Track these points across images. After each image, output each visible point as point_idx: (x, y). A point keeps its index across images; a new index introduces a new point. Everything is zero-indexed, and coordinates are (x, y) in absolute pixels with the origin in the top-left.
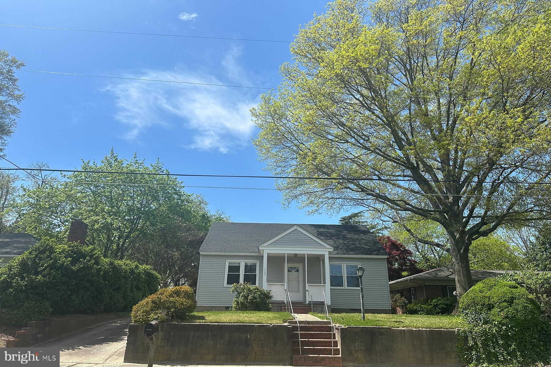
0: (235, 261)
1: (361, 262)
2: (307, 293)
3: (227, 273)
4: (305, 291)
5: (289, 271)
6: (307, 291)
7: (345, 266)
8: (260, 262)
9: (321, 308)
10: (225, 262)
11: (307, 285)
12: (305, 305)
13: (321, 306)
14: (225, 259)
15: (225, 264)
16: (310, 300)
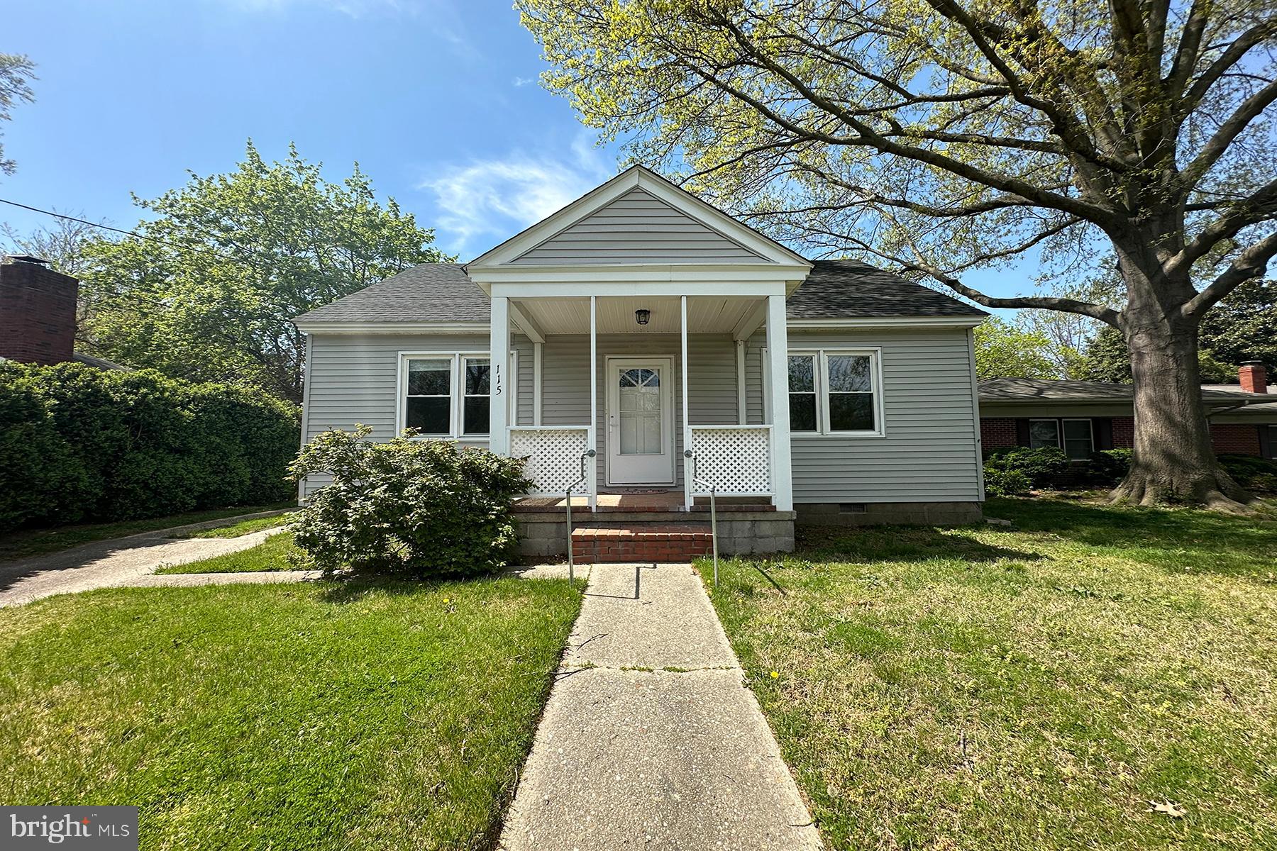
0: (430, 355)
1: (884, 344)
2: (688, 464)
3: (406, 395)
4: (680, 454)
5: (625, 383)
6: (688, 455)
7: (825, 359)
8: (519, 357)
9: (748, 525)
10: (396, 357)
11: (687, 429)
12: (677, 517)
13: (750, 516)
14: (395, 348)
15: (396, 364)
16: (700, 494)
